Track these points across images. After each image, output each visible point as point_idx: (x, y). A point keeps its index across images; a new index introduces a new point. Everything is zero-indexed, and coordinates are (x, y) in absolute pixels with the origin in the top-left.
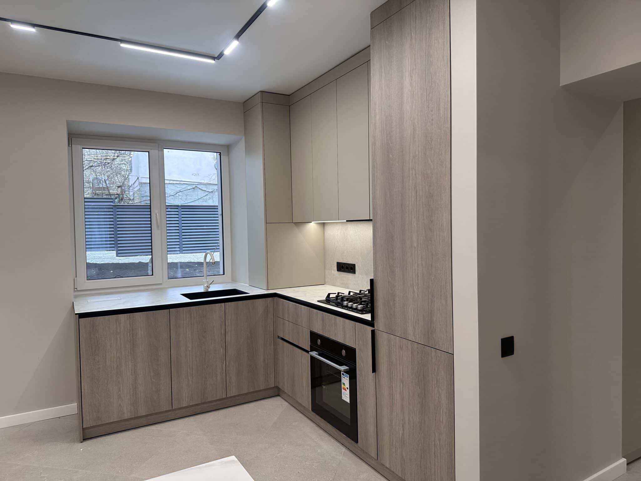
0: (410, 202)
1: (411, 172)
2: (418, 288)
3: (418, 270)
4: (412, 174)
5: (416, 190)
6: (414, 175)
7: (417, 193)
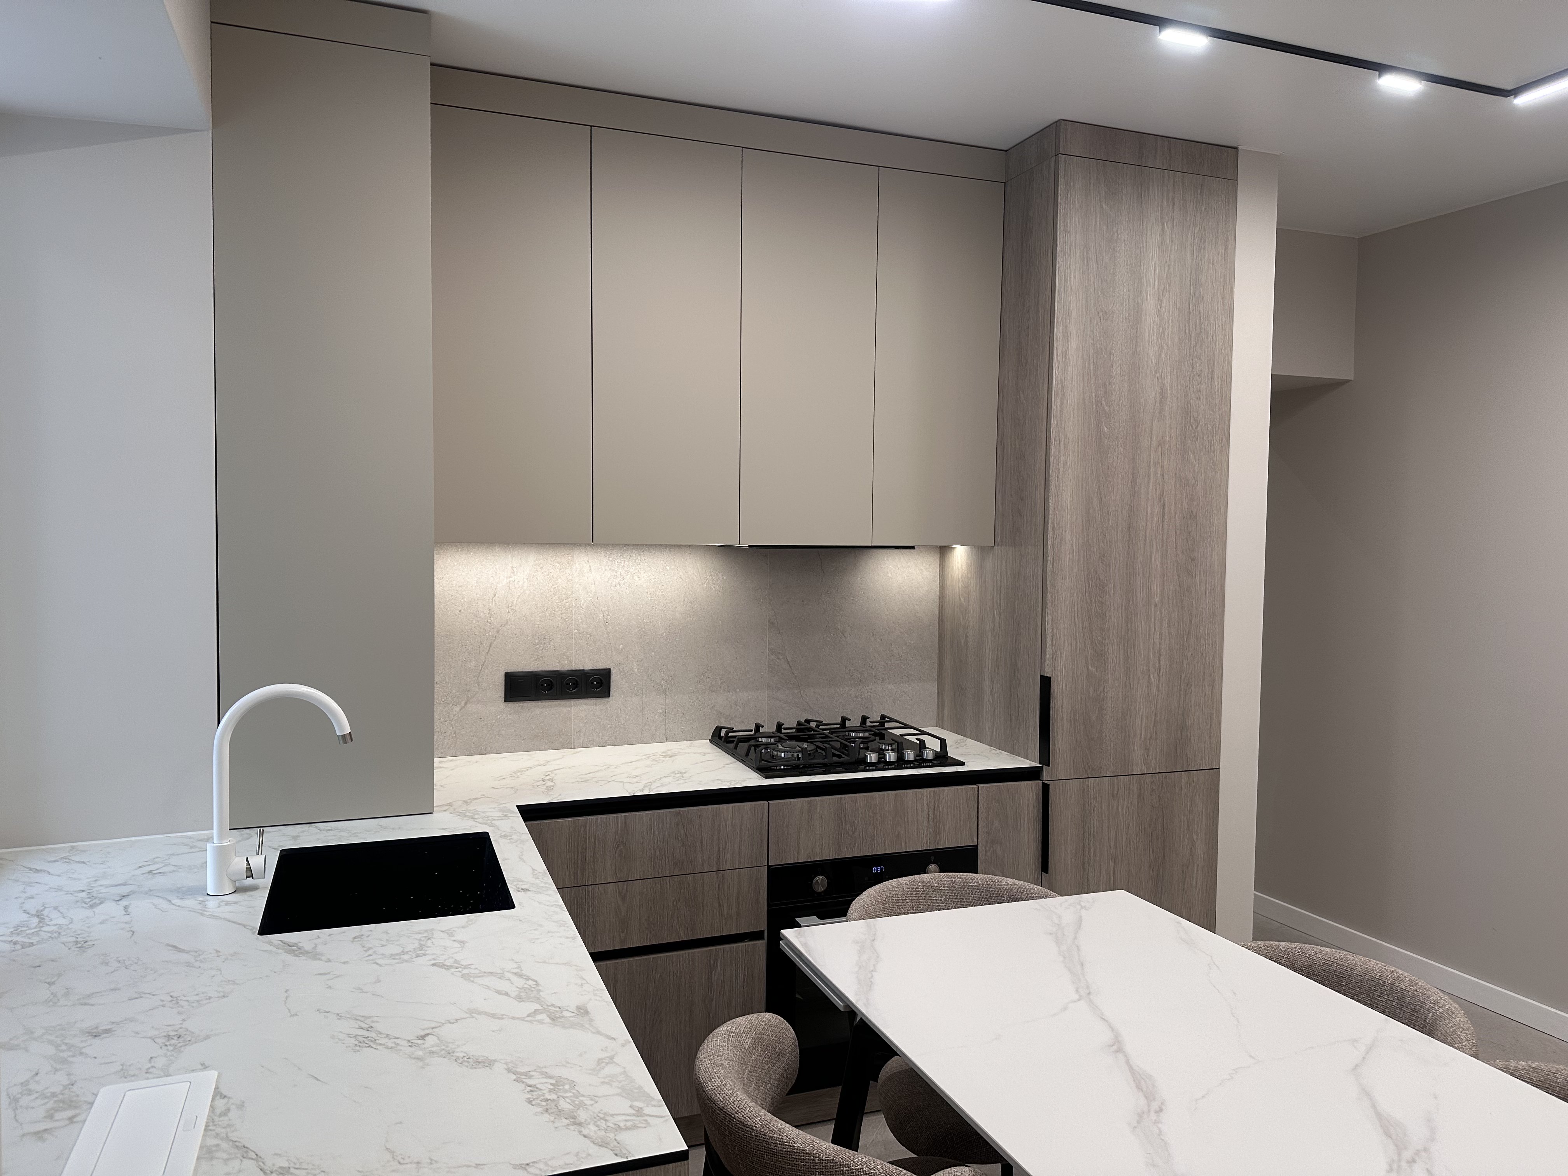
0: (1149, 524)
1: (1152, 469)
2: (1159, 676)
3: (1160, 644)
4: (1156, 474)
5: (1162, 502)
6: (1159, 475)
7: (1164, 508)
